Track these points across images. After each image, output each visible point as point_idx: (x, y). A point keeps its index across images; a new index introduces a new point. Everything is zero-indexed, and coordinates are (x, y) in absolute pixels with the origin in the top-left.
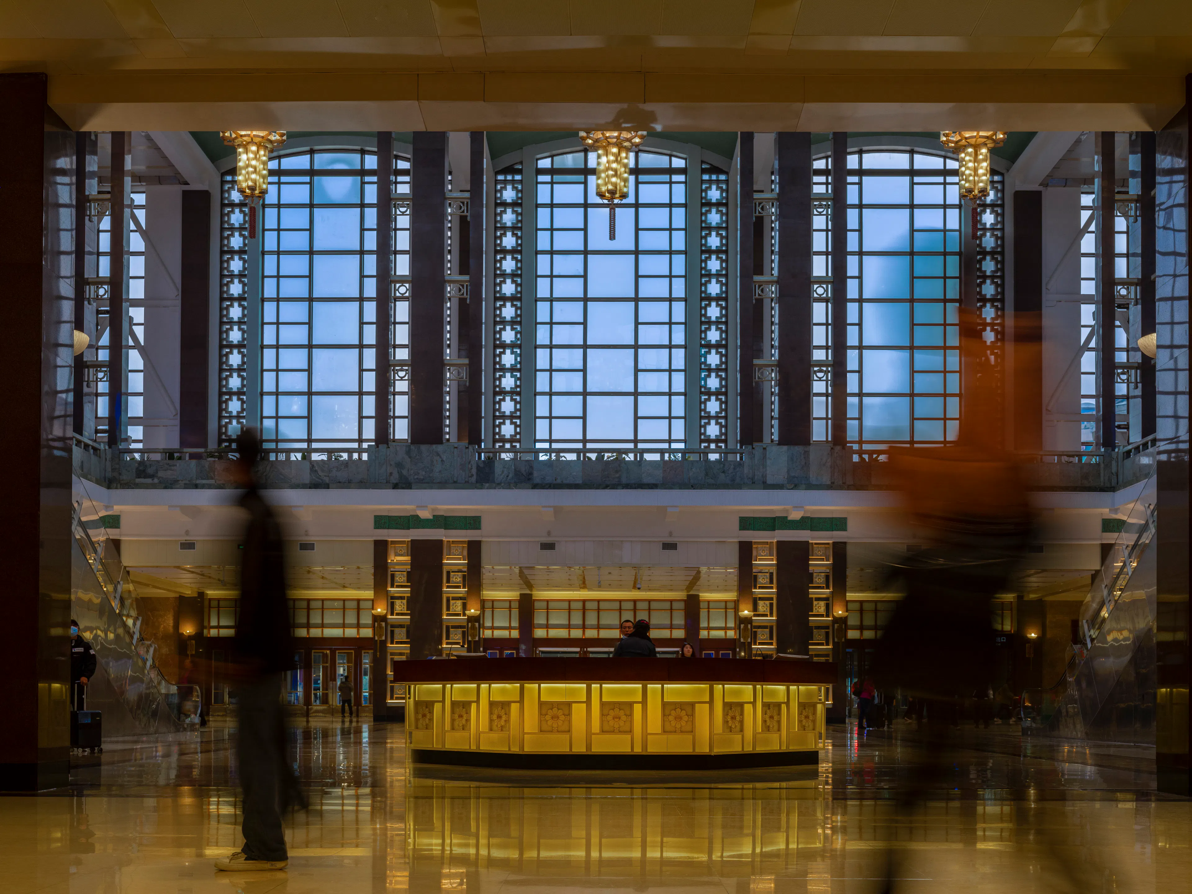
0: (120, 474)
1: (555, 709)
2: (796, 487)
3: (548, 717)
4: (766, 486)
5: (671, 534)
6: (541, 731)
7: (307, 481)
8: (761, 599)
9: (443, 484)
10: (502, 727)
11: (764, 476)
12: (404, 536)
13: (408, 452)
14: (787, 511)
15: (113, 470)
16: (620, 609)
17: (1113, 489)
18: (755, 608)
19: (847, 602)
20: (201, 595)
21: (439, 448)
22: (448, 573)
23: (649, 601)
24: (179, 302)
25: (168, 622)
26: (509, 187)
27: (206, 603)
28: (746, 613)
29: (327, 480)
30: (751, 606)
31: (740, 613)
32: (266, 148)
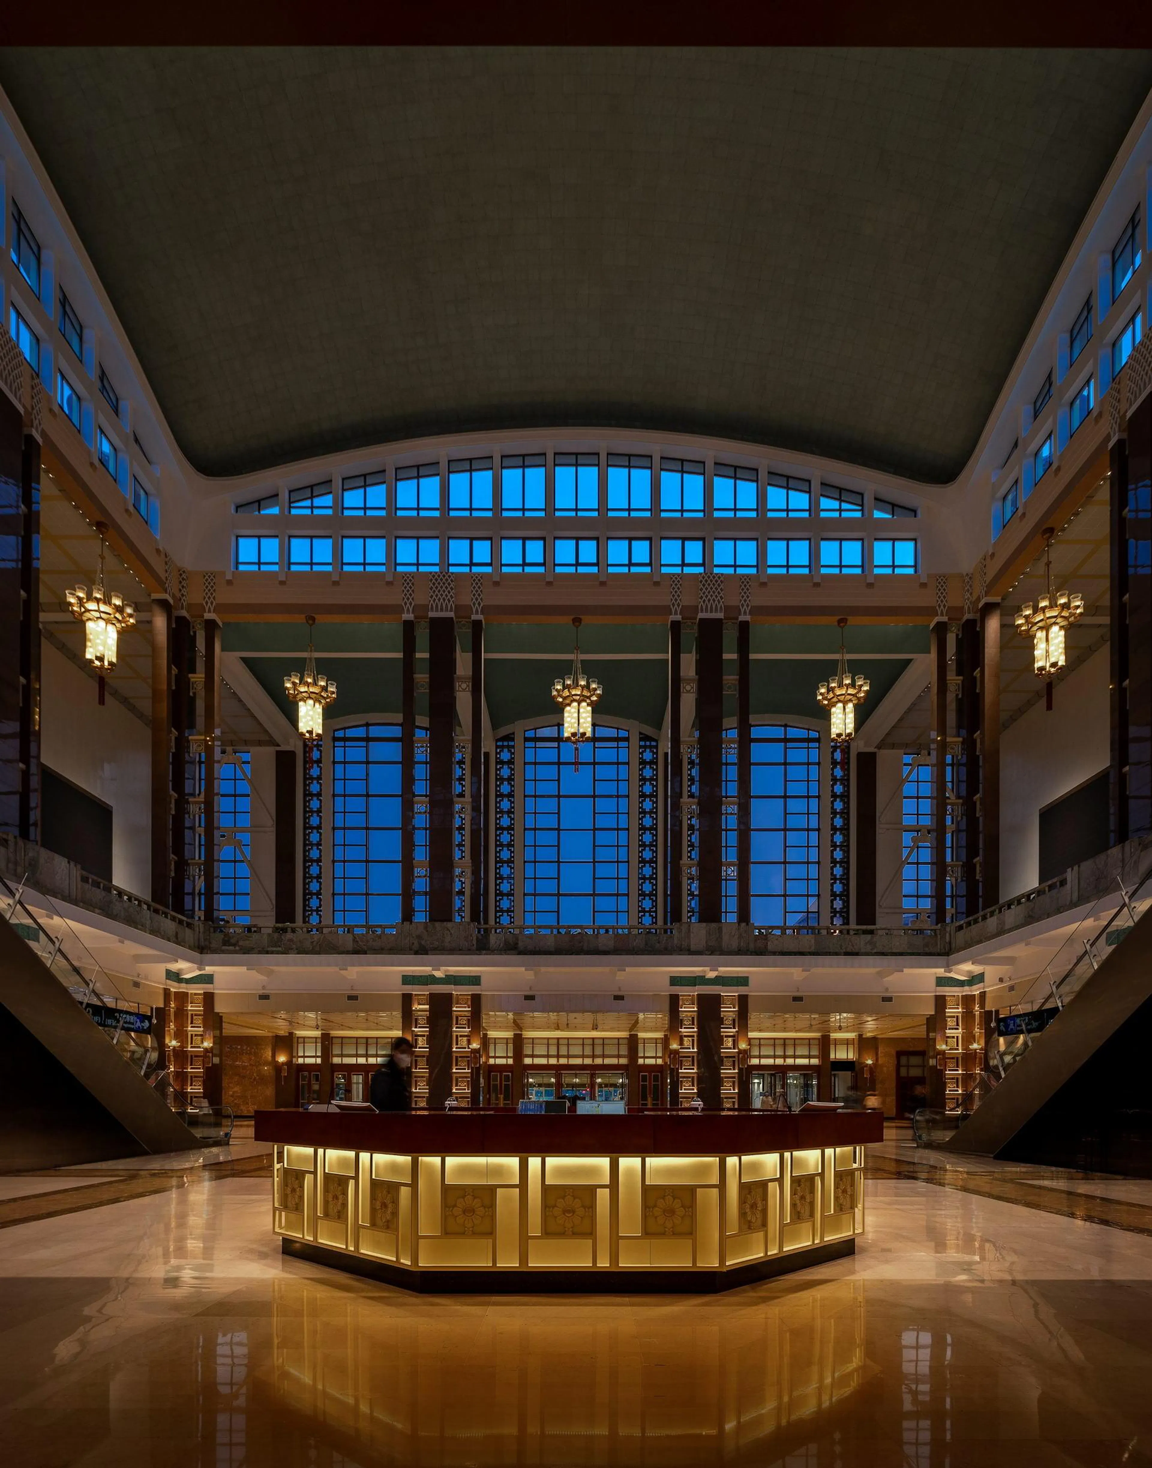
0: (210, 943)
1: (469, 1198)
2: (712, 954)
3: (457, 1211)
4: (691, 952)
5: (620, 990)
6: (447, 1233)
7: (351, 949)
8: (686, 1036)
9: (452, 951)
10: (388, 1221)
11: (689, 946)
12: (424, 991)
13: (426, 928)
14: (705, 972)
15: (205, 940)
16: (583, 1044)
17: (947, 954)
18: (681, 1043)
19: (750, 1039)
20: (291, 1034)
21: (449, 925)
22: (457, 1018)
23: (603, 1039)
24: (274, 829)
25: (269, 1054)
26: (506, 750)
27: (295, 1040)
28: (674, 1046)
29: (365, 948)
30: (678, 1041)
31: (671, 1047)
32: (320, 702)
